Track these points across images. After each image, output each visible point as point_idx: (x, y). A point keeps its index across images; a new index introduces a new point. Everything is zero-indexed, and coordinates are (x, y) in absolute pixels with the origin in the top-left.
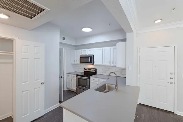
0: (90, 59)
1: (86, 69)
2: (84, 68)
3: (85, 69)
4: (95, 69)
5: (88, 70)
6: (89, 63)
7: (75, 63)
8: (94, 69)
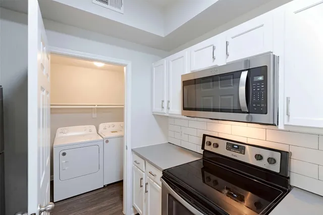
0: (242, 89)
1: (214, 141)
2: (205, 136)
3: (210, 144)
4: (277, 156)
5: (222, 151)
6: (240, 111)
7: (165, 110)
8: (266, 154)
